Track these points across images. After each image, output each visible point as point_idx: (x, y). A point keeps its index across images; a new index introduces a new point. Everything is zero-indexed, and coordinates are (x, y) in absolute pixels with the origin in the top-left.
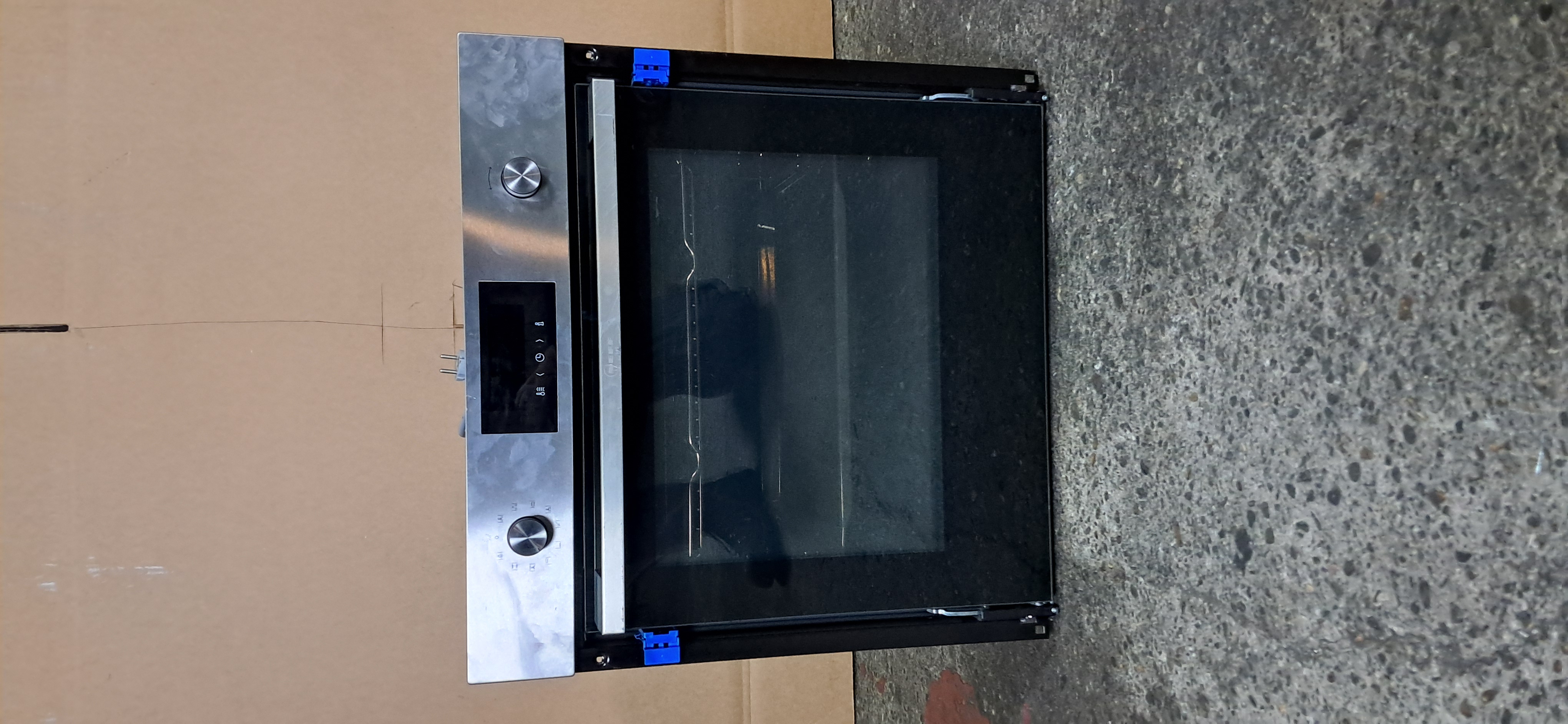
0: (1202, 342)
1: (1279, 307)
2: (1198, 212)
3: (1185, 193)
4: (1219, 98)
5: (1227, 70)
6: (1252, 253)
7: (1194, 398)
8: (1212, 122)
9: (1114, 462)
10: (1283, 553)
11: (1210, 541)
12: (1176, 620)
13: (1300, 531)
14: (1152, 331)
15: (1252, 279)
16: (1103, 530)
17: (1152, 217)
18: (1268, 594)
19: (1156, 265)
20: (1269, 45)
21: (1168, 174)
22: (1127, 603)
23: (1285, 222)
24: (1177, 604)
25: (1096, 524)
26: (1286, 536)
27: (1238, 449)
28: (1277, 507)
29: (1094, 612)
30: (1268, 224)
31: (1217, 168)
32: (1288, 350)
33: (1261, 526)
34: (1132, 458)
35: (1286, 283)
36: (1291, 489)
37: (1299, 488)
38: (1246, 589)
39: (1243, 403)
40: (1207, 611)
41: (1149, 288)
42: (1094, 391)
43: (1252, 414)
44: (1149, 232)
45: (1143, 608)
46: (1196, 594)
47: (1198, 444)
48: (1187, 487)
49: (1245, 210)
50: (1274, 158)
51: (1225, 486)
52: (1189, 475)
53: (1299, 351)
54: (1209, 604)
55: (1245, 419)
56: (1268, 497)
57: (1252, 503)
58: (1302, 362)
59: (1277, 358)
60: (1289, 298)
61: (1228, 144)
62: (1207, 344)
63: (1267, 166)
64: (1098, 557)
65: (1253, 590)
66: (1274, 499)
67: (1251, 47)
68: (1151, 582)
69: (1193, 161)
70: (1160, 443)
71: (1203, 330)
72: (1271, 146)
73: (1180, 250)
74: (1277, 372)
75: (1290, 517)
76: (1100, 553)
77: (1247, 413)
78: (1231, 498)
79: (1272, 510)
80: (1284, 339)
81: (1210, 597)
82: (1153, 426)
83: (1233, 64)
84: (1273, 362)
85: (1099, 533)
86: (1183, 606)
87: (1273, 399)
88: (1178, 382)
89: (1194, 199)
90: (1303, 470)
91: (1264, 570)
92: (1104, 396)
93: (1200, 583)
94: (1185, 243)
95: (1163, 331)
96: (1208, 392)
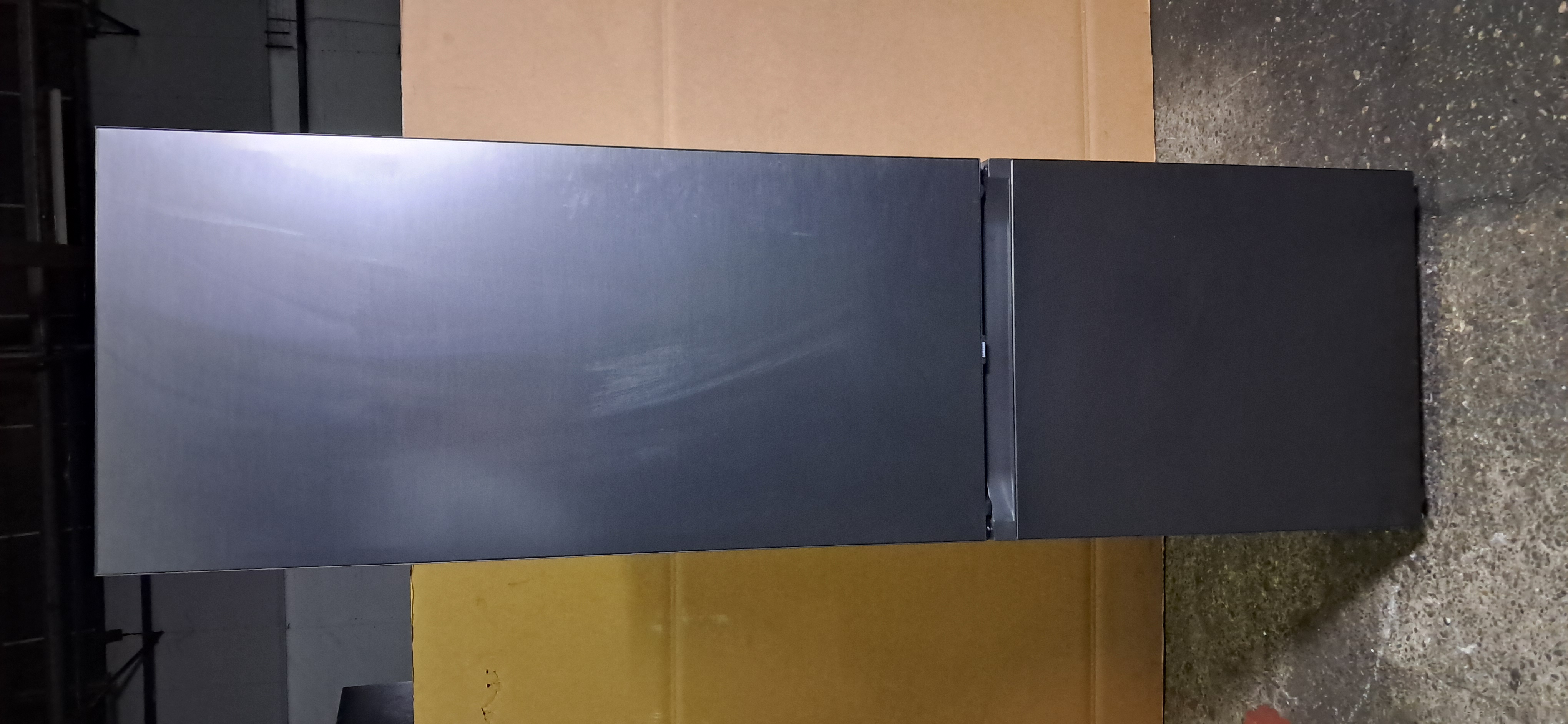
0: (1493, 567)
1: (1546, 565)
2: (1493, 497)
3: (1484, 484)
4: (1511, 442)
5: (1518, 431)
6: (1530, 531)
7: (1485, 593)
8: (1506, 453)
9: (1422, 613)
10: (1542, 687)
11: (1493, 671)
12: (1466, 707)
13: (1553, 678)
14: (1456, 549)
15: (1530, 545)
16: (1412, 649)
17: (1459, 487)
18: (1531, 705)
19: (1462, 514)
20: (1547, 431)
21: (1473, 469)
22: (1429, 693)
23: (1552, 523)
24: (1467, 699)
25: (1406, 644)
26: (1544, 680)
27: (1515, 628)
28: (1539, 664)
29: (1402, 693)
30: (1541, 520)
31: (1508, 479)
32: (1551, 588)
33: (1529, 671)
34: (1437, 613)
35: (1551, 554)
36: (1549, 658)
37: (1553, 657)
38: (1516, 700)
39: (1520, 606)
40: (1489, 707)
41: (1455, 525)
42: (1409, 569)
43: (1525, 613)
44: (1456, 494)
45: (1441, 697)
46: (1480, 695)
47: (1487, 619)
48: (1478, 640)
49: (1527, 508)
50: (1547, 488)
51: (1504, 645)
52: (1480, 633)
53: (1557, 590)
54: (1490, 704)
55: (1521, 614)
56: (1532, 657)
57: (1523, 658)
58: (1559, 596)
59: (1543, 589)
60: (1552, 562)
61: (1517, 469)
62: (1496, 568)
63: (1543, 491)
64: (1407, 662)
65: (1521, 702)
66: (1538, 659)
67: (1535, 426)
68: (1448, 684)
69: (1490, 468)
70: (1459, 611)
71: (1494, 560)
72: (1545, 482)
73: (1479, 514)
74: (1543, 596)
75: (1547, 669)
76: (1409, 660)
77: (1522, 612)
78: (1509, 652)
79: (1536, 664)
80: (1549, 582)
81: (1491, 699)
82: (1454, 600)
83: (1523, 429)
84: (1541, 591)
85: (1409, 649)
86: (1472, 701)
87: (1540, 609)
88: (1474, 581)
89: (1491, 489)
90: (1556, 649)
91: (1529, 693)
92: (1417, 574)
93: (1485, 691)
94: (1483, 510)
95: (1464, 552)
96: (1495, 593)
